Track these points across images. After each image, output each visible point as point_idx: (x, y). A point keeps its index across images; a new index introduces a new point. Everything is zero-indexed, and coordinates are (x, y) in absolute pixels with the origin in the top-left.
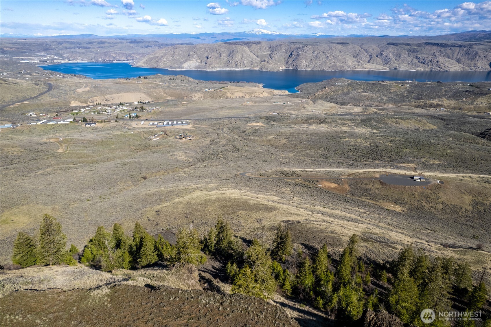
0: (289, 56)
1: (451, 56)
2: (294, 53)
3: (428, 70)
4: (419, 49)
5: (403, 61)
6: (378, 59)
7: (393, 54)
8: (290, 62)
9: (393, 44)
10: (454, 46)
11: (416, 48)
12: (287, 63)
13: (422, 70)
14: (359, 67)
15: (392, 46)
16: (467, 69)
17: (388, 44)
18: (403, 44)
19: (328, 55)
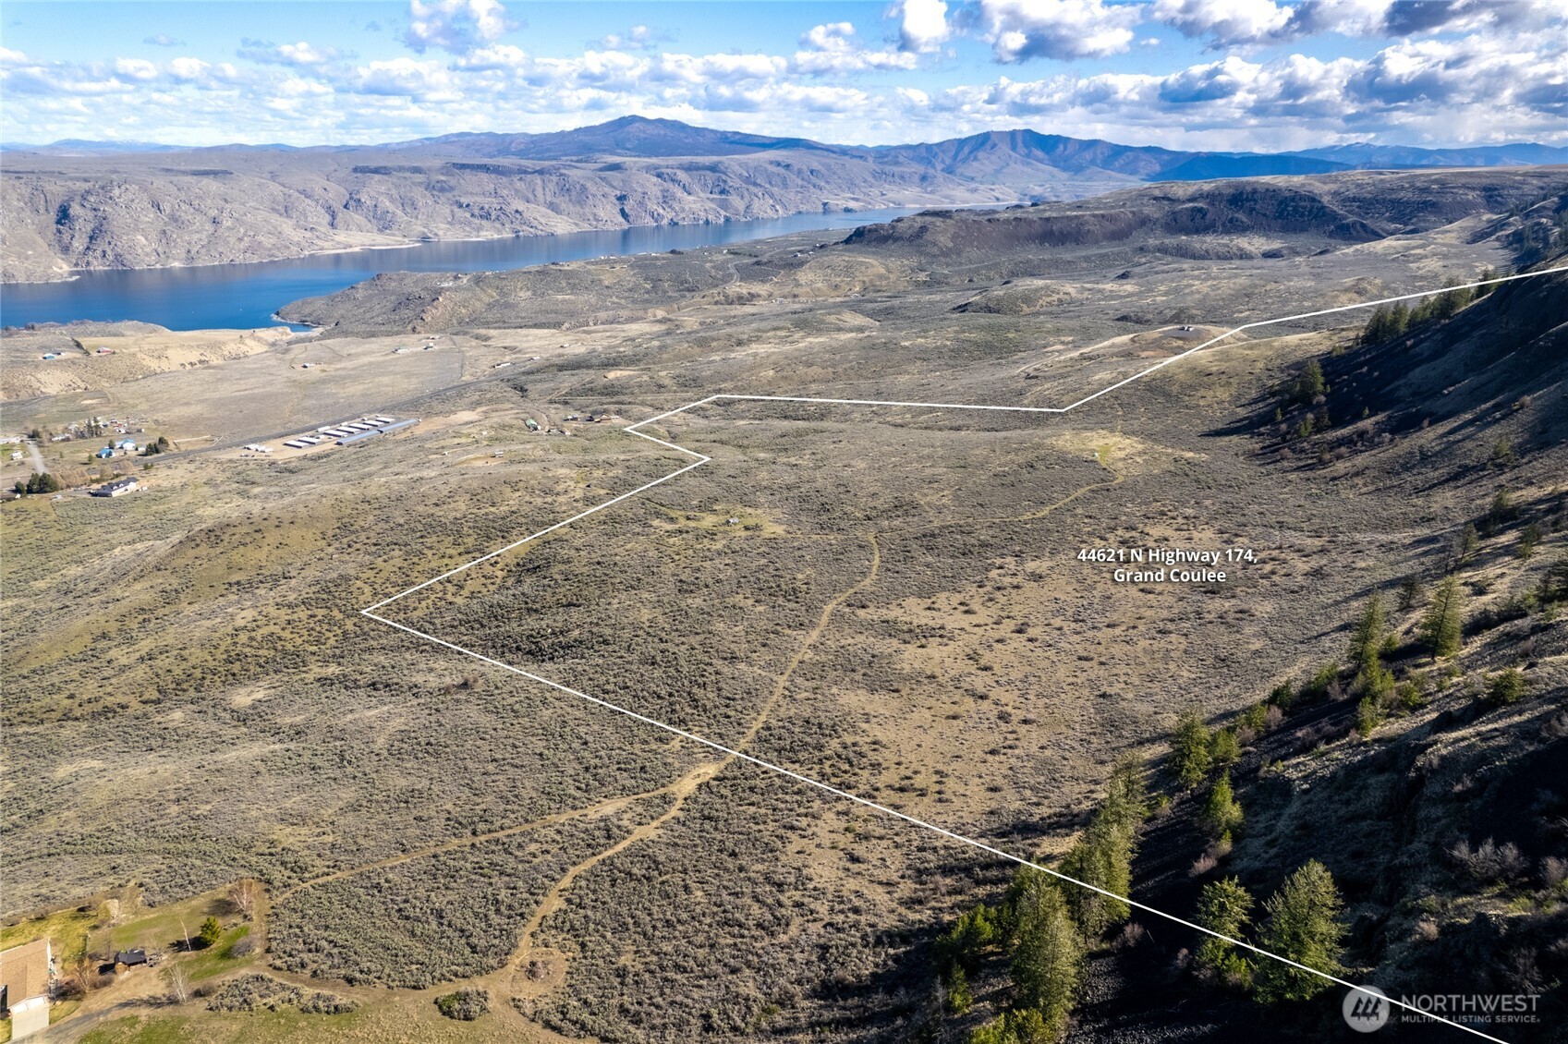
0: (58, 222)
1: (531, 197)
2: (75, 209)
3: (508, 235)
4: (453, 182)
5: (430, 216)
6: (357, 217)
7: (392, 200)
8: (79, 244)
9: (376, 171)
10: (525, 172)
11: (443, 178)
12: (66, 249)
13: (496, 237)
14: (326, 245)
15: (377, 177)
16: (586, 227)
17: (356, 170)
18: (401, 169)
19: (214, 213)
